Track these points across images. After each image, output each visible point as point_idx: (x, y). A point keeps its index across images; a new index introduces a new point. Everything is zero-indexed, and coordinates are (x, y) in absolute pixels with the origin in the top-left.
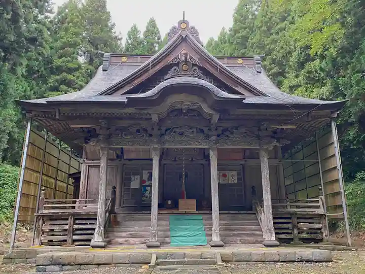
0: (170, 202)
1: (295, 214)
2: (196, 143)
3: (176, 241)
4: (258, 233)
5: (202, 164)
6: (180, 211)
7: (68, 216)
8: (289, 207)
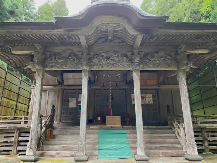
0: (99, 119)
1: (205, 128)
2: (121, 66)
3: (103, 153)
4: (177, 146)
5: (124, 89)
6: (108, 125)
7: (14, 129)
8: (199, 122)
